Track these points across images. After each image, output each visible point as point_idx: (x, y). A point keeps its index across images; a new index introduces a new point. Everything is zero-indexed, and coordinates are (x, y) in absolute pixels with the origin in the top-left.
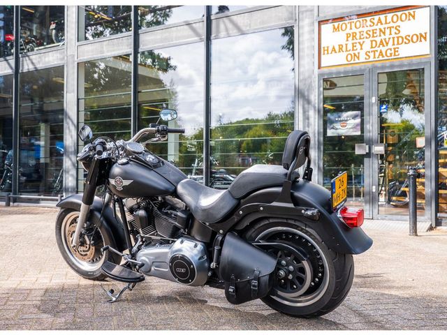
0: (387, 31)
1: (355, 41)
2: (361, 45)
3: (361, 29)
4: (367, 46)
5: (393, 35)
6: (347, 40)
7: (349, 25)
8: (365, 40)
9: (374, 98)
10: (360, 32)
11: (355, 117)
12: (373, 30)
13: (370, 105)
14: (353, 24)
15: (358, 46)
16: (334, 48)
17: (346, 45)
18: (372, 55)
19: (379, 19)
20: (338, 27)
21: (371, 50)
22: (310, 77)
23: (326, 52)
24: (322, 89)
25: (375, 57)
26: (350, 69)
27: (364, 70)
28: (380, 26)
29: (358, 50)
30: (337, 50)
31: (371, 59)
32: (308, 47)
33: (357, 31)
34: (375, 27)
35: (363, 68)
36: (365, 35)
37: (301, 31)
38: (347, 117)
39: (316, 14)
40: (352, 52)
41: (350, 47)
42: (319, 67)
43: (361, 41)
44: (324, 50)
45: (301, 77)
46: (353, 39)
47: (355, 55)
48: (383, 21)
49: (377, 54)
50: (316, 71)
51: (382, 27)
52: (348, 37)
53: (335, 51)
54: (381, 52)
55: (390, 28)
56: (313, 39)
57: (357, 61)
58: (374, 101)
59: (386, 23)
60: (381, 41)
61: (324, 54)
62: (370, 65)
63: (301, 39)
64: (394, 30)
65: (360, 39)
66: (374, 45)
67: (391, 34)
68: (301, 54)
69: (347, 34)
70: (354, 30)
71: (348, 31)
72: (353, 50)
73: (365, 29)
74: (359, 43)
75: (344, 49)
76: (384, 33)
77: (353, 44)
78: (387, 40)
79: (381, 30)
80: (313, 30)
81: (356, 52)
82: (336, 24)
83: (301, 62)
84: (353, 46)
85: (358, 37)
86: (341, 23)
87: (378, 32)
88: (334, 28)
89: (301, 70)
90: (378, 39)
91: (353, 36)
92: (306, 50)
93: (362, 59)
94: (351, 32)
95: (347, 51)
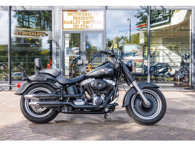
0: (89, 18)
1: (77, 20)
2: (79, 22)
3: (79, 16)
4: (81, 23)
5: (91, 20)
6: (74, 19)
7: (74, 14)
8: (80, 20)
9: (84, 43)
10: (79, 17)
11: (77, 50)
12: (84, 17)
13: (83, 45)
14: (76, 14)
15: (78, 22)
16: (68, 22)
17: (74, 21)
18: (83, 26)
20: (70, 14)
21: (83, 24)
22: (59, 32)
23: (65, 23)
24: (64, 37)
25: (84, 27)
26: (75, 31)
27: (81, 32)
28: (86, 16)
29: (78, 24)
30: (70, 23)
31: (83, 28)
32: (58, 20)
33: (78, 16)
34: (84, 16)
35: (80, 31)
36: (81, 18)
37: (55, 13)
38: (74, 49)
39: (61, 7)
40: (76, 24)
42: (63, 29)
43: (79, 20)
44: (65, 22)
45: (55, 32)
46: (76, 19)
47: (77, 26)
48: (87, 14)
49: (85, 26)
50: (62, 30)
51: (87, 16)
52: (74, 18)
53: (69, 23)
54: (86, 26)
55: (90, 17)
56: (60, 17)
57: (77, 28)
58: (84, 44)
59: (88, 15)
60: (87, 22)
61: (64, 24)
62: (83, 30)
63: (55, 16)
65: (79, 19)
66: (84, 23)
67: (90, 19)
68: (55, 22)
69: (74, 17)
71: (74, 16)
72: (76, 23)
73: (81, 16)
74: (79, 21)
75: (73, 23)
76: (88, 19)
77: (76, 21)
78: (89, 21)
79: (86, 18)
80: (60, 13)
81: (77, 25)
82: (69, 12)
83: (55, 26)
84: (76, 22)
85: (78, 18)
86: (71, 12)
87: (85, 18)
88: (69, 14)
89: (55, 29)
90: (86, 21)
91: (76, 18)
92: (57, 21)
93: (80, 27)
94: (75, 16)
95: (74, 23)
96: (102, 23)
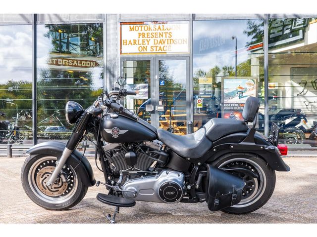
0: (164, 35)
1: (144, 38)
2: (148, 42)
3: (148, 31)
4: (152, 43)
5: (168, 38)
6: (139, 37)
7: (140, 28)
8: (150, 38)
9: (156, 76)
10: (147, 33)
11: (144, 87)
12: (155, 33)
13: (154, 80)
14: (143, 28)
15: (146, 42)
16: (130, 41)
17: (139, 40)
18: (155, 48)
19: (159, 27)
20: (133, 28)
21: (154, 45)
22: (114, 59)
23: (125, 44)
24: (123, 68)
25: (156, 51)
26: (142, 56)
27: (151, 58)
28: (159, 31)
29: (146, 45)
30: (133, 43)
31: (154, 51)
32: (113, 39)
33: (146, 32)
34: (156, 31)
35: (149, 56)
36: (150, 36)
37: (108, 27)
38: (140, 87)
39: (118, 17)
40: (142, 46)
41: (141, 42)
42: (121, 53)
43: (148, 39)
44: (124, 42)
45: (108, 59)
46: (143, 37)
47: (144, 48)
48: (162, 29)
49: (158, 48)
50: (119, 56)
51: (161, 32)
52: (139, 36)
53: (131, 43)
54: (160, 47)
55: (166, 33)
56: (117, 34)
57: (145, 52)
58: (156, 78)
59: (163, 30)
60: (160, 41)
61: (124, 45)
62: (154, 55)
63: (108, 33)
64: (168, 35)
65: (147, 37)
66: (156, 43)
67: (166, 37)
68: (108, 43)
69: (139, 33)
70: (143, 31)
71: (139, 31)
72: (143, 44)
73: (151, 32)
74: (147, 40)
75: (137, 43)
76: (162, 36)
77: (143, 40)
78: (164, 40)
79: (160, 34)
80: (117, 28)
81: (145, 46)
82: (132, 26)
83: (108, 49)
84: (143, 42)
85: (146, 36)
86: (135, 26)
87: (158, 34)
88: (130, 28)
89: (108, 53)
90: (159, 39)
91: (143, 36)
92: (111, 40)
93: (149, 50)
94: (141, 32)
95: (139, 44)
96: (186, 42)
